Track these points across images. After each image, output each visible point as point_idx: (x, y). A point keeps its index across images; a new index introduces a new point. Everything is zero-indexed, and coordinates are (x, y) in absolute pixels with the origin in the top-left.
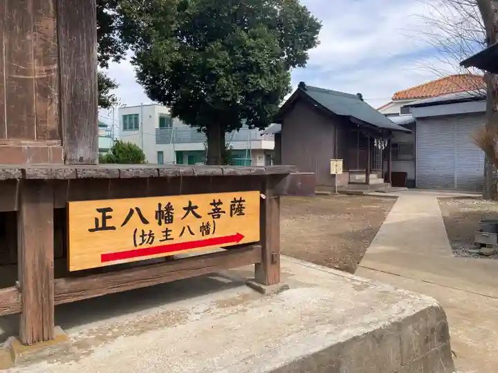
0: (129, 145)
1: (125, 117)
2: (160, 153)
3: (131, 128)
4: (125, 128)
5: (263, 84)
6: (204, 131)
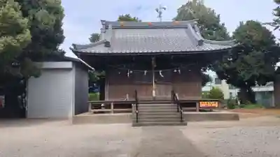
1: (216, 79)
3: (218, 83)
4: (216, 83)
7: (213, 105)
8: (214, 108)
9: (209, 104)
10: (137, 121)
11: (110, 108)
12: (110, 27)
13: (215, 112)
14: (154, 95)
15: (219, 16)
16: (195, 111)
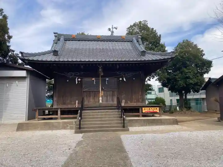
0: (160, 98)
1: (159, 88)
2: (171, 100)
3: (161, 92)
4: (159, 92)
5: (191, 81)
6: (178, 94)
7: (155, 111)
8: (156, 113)
9: (152, 110)
10: (80, 128)
11: (57, 115)
12: (62, 39)
13: (157, 117)
14: (101, 101)
15: (160, 35)
16: (138, 116)
